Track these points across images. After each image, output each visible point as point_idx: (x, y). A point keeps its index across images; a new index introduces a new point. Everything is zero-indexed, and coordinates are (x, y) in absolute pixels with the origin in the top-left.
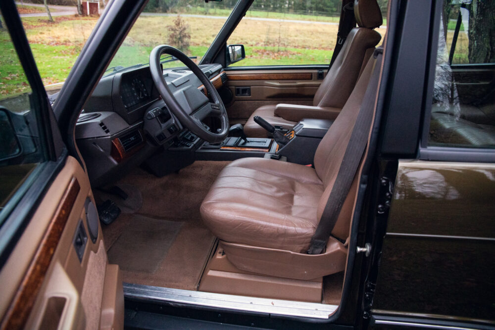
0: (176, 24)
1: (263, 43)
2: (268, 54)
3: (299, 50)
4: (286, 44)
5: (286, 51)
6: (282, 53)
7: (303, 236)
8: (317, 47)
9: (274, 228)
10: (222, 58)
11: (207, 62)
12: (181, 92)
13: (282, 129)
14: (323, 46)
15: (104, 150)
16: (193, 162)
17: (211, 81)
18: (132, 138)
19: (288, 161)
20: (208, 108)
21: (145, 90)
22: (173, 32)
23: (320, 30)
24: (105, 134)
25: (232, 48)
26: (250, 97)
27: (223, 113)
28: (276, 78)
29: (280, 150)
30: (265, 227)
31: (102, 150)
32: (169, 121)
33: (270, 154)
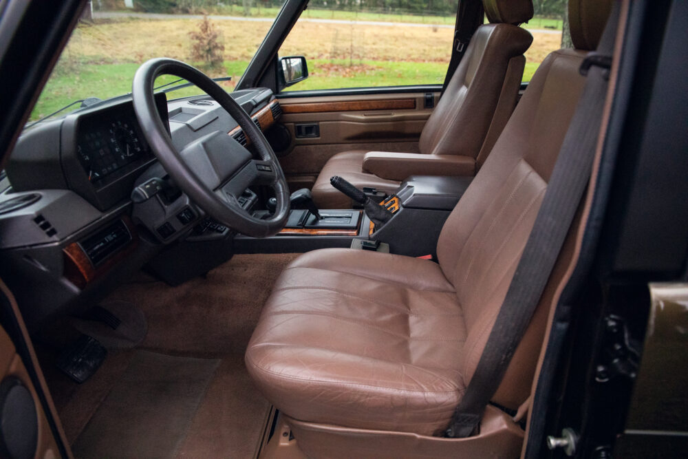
0: (202, 30)
1: (328, 55)
2: (337, 70)
3: (379, 63)
4: (361, 55)
5: (361, 65)
6: (356, 68)
7: (439, 408)
8: (404, 58)
9: (386, 397)
10: (271, 77)
11: (247, 85)
12: (198, 146)
13: (375, 193)
14: (413, 57)
15: (48, 268)
16: (231, 256)
17: (253, 118)
18: (110, 238)
19: (392, 251)
20: (252, 169)
21: (136, 140)
22: (198, 42)
23: (407, 34)
24: (47, 239)
25: (286, 62)
26: (319, 138)
27: (278, 179)
28: (359, 108)
29: (376, 232)
30: (369, 394)
31: (43, 268)
32: (179, 201)
33: (360, 241)
